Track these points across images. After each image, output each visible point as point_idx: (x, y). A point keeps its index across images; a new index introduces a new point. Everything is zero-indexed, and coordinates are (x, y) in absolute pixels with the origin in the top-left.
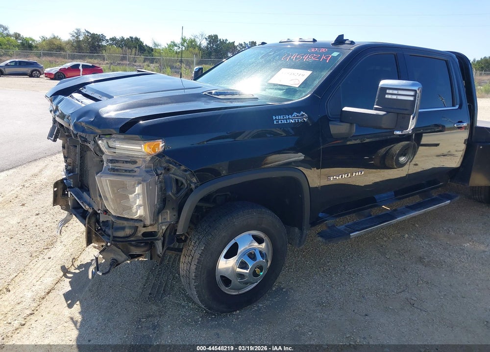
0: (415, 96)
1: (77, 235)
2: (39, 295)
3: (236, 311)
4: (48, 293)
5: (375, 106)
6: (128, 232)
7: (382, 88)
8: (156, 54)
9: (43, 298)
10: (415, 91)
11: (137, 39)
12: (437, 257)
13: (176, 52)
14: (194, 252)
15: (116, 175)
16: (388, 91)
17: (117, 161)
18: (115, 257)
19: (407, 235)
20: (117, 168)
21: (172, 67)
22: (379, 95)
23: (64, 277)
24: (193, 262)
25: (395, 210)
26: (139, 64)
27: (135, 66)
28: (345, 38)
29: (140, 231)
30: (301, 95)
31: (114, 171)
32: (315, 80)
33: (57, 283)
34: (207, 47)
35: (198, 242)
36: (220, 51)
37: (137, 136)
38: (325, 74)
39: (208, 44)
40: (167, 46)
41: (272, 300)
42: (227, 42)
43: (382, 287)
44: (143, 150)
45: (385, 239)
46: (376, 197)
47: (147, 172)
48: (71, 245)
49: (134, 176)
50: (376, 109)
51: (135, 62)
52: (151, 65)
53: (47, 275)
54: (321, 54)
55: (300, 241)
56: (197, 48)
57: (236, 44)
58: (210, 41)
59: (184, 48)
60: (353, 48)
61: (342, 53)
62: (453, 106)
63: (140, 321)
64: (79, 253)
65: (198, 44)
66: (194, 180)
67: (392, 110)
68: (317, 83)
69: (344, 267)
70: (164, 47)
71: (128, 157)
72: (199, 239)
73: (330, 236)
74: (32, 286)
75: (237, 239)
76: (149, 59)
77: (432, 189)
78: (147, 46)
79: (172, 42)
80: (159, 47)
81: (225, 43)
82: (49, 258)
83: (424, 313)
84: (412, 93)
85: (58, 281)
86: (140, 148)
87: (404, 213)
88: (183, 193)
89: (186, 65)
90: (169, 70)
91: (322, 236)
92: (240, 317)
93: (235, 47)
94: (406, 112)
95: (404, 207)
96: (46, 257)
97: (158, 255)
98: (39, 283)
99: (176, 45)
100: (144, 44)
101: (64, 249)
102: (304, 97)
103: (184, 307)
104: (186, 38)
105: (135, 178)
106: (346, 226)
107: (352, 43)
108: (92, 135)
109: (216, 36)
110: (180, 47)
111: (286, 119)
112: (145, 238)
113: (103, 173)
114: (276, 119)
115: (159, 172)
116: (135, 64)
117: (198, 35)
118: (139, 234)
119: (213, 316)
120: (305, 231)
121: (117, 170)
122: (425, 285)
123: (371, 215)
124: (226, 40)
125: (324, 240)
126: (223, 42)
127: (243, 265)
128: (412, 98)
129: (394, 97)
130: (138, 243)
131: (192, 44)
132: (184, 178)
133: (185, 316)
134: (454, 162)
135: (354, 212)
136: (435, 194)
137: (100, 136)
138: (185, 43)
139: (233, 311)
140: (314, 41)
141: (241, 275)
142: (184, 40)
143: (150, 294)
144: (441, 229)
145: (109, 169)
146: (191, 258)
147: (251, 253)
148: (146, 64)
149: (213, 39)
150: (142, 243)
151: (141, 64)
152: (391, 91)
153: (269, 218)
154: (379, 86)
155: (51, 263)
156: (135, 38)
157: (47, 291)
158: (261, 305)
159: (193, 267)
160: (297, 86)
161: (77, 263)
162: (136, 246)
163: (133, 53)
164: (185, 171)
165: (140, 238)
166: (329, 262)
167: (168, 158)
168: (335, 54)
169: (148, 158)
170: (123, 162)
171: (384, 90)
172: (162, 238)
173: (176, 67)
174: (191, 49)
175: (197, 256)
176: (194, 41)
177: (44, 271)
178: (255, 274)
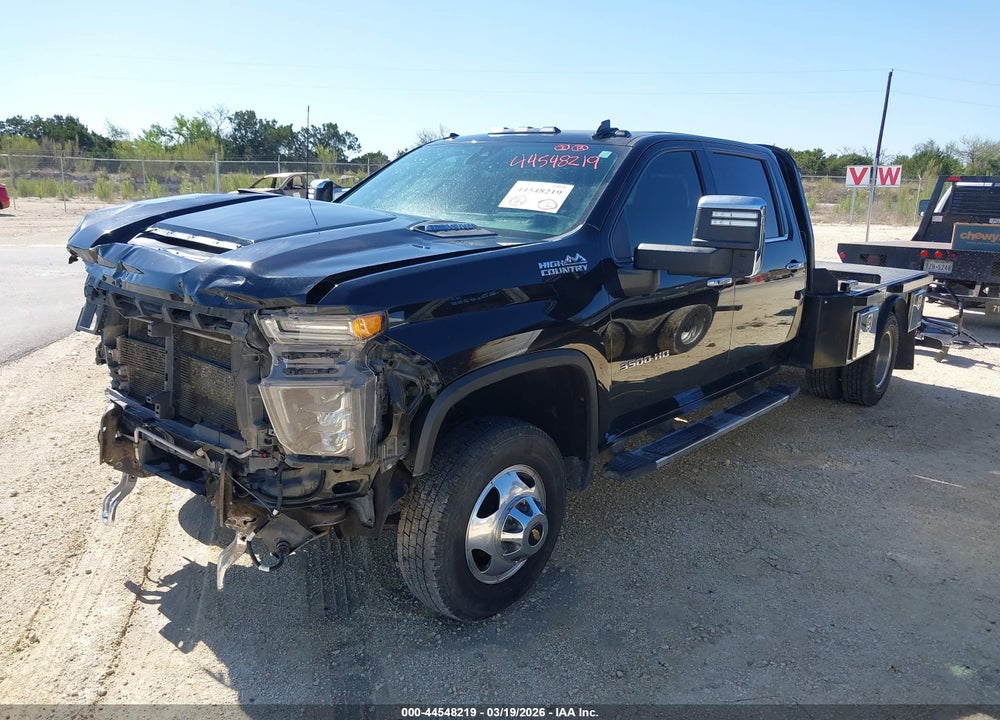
0: (758, 220)
1: (125, 524)
2: (106, 639)
3: (495, 614)
4: (124, 633)
5: (694, 240)
6: (309, 485)
7: (703, 209)
8: (123, 153)
9: (119, 644)
10: (758, 212)
11: (71, 121)
12: (786, 491)
13: (166, 147)
14: (429, 510)
15: (299, 379)
16: (714, 214)
17: (304, 355)
18: (284, 537)
19: (729, 461)
20: (300, 366)
21: (161, 180)
22: (700, 222)
23: (139, 602)
24: (429, 529)
25: (710, 418)
26: (83, 175)
27: (75, 178)
28: (612, 126)
29: (329, 483)
30: (565, 225)
31: (295, 373)
32: (582, 200)
33: (131, 614)
34: (234, 138)
35: (433, 492)
36: (261, 144)
37: (343, 307)
38: (598, 190)
39: (236, 130)
40: (143, 136)
41: (549, 590)
42: (277, 126)
43: (718, 546)
44: (351, 331)
45: (696, 471)
46: (678, 398)
47: (359, 369)
48: (122, 544)
49: (336, 379)
50: (697, 244)
51: (73, 170)
52: (112, 175)
53: (100, 602)
54: (581, 154)
55: (583, 480)
56: (213, 139)
57: (295, 129)
58: (239, 124)
59: (182, 140)
60: (632, 144)
61: (615, 153)
62: (781, 235)
63: (330, 655)
64: (148, 555)
65: (214, 129)
66: (435, 378)
67: (725, 245)
68: (589, 205)
69: (647, 522)
70: (137, 138)
71: (322, 345)
72: (434, 486)
73: (624, 466)
74: (81, 625)
75: (495, 482)
76: (104, 164)
77: (756, 379)
78: (95, 135)
79: (153, 126)
80: (124, 137)
81: (273, 127)
82: (89, 572)
83: (795, 576)
84: (755, 216)
85: (133, 610)
86: (346, 328)
87: (724, 421)
88: (416, 403)
89: (193, 174)
90: (154, 185)
91: (613, 469)
92: (505, 623)
93: (294, 136)
94: (747, 246)
95: (722, 412)
96: (81, 571)
97: (364, 524)
98: (91, 618)
99: (163, 133)
100: (90, 131)
101: (111, 553)
102: (572, 229)
103: (399, 621)
104: (185, 119)
105: (340, 382)
106: (644, 450)
107: (627, 134)
108: (239, 311)
109: (252, 115)
110: (172, 137)
111: (558, 268)
112: (337, 495)
113: (272, 378)
114: (543, 268)
115: (379, 368)
116: (74, 174)
117: (212, 111)
118: (328, 487)
119: (459, 629)
120: (592, 461)
121: (302, 371)
122: (782, 534)
123: (674, 430)
124: (274, 121)
125: (618, 475)
126: (268, 127)
127: (511, 526)
128: (754, 224)
129: (726, 223)
130: (326, 506)
131: (199, 132)
132: (418, 377)
133: (407, 634)
134: (779, 334)
135: (646, 427)
136: (762, 388)
137: (260, 311)
138: (185, 128)
139: (491, 616)
140: (557, 131)
141: (508, 544)
142: (182, 123)
143: (326, 609)
144: (777, 445)
145: (285, 371)
146: (424, 521)
147: (521, 504)
148: (98, 173)
149: (246, 120)
150: (334, 504)
151: (87, 174)
152: (719, 214)
153: (540, 441)
154: (699, 205)
155: (97, 582)
156: (67, 118)
157: (120, 630)
158: (533, 600)
159: (431, 537)
160: (555, 211)
161: (154, 575)
162: (324, 511)
163: (68, 149)
164: (421, 363)
165: (330, 497)
166: (618, 518)
167: (392, 343)
168: (605, 154)
169: (361, 345)
170: (315, 355)
171: (707, 212)
172: (370, 492)
173: (169, 180)
174: (201, 141)
175: (437, 516)
176: (204, 123)
177: (91, 598)
178: (531, 540)
